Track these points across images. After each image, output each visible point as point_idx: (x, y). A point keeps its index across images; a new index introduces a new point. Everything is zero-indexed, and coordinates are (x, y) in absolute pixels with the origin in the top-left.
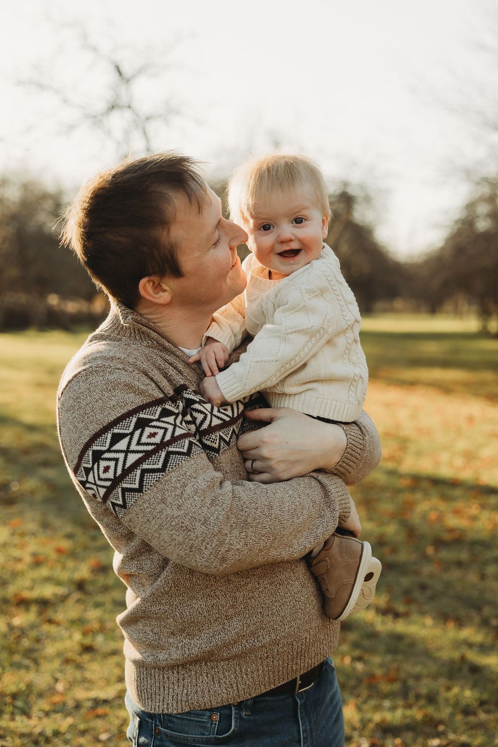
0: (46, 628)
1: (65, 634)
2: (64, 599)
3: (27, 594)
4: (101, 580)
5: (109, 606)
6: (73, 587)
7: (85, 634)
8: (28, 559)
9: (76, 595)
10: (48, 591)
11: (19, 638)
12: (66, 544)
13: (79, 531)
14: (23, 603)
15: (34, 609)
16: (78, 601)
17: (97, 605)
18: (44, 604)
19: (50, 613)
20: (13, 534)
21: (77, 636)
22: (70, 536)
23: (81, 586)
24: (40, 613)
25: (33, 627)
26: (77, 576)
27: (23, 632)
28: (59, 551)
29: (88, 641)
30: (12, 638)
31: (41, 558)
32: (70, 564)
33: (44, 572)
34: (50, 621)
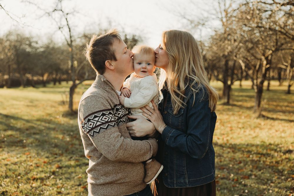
0: (44, 187)
1: (51, 189)
2: (48, 178)
3: (35, 176)
4: (60, 171)
5: (64, 180)
6: (51, 174)
7: (58, 188)
8: (34, 165)
9: (52, 177)
10: (43, 175)
11: (35, 190)
12: (46, 160)
13: (50, 156)
14: (35, 179)
15: (39, 181)
16: (53, 178)
17: (60, 179)
18: (42, 179)
19: (45, 183)
20: (27, 158)
21: (55, 189)
22: (47, 157)
23: (54, 173)
24: (41, 182)
25: (39, 187)
26: (52, 170)
27: (36, 188)
28: (45, 162)
29: (59, 190)
30: (33, 190)
31: (38, 165)
32: (49, 166)
33: (40, 169)
34: (45, 185)
